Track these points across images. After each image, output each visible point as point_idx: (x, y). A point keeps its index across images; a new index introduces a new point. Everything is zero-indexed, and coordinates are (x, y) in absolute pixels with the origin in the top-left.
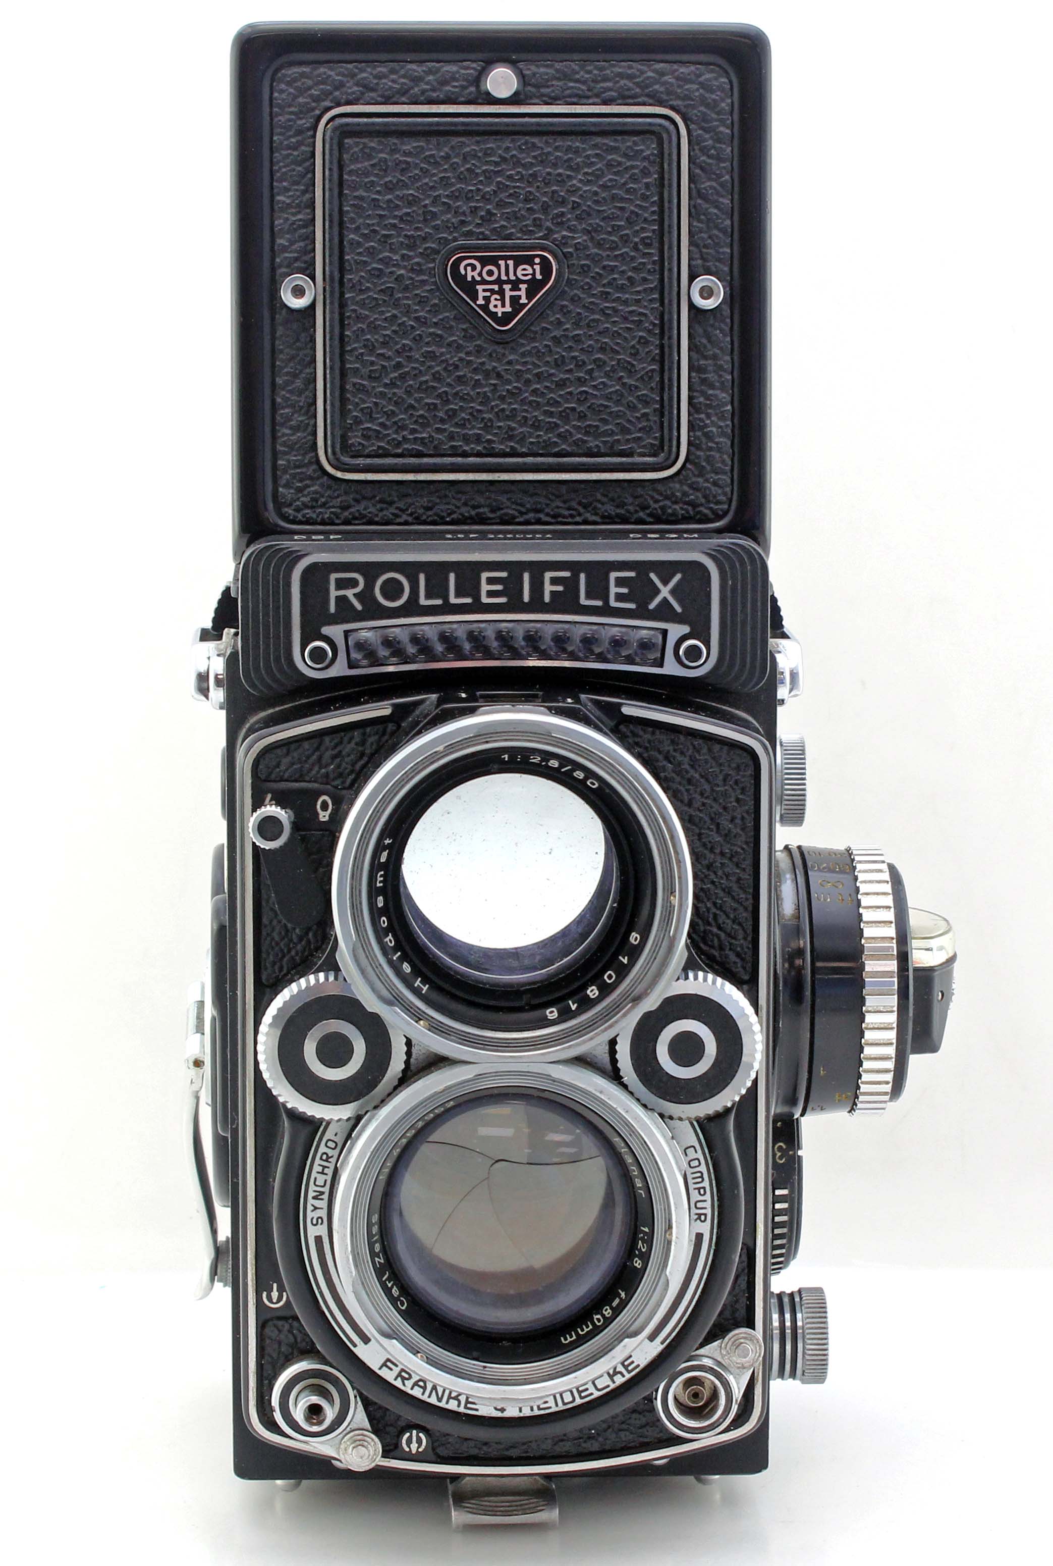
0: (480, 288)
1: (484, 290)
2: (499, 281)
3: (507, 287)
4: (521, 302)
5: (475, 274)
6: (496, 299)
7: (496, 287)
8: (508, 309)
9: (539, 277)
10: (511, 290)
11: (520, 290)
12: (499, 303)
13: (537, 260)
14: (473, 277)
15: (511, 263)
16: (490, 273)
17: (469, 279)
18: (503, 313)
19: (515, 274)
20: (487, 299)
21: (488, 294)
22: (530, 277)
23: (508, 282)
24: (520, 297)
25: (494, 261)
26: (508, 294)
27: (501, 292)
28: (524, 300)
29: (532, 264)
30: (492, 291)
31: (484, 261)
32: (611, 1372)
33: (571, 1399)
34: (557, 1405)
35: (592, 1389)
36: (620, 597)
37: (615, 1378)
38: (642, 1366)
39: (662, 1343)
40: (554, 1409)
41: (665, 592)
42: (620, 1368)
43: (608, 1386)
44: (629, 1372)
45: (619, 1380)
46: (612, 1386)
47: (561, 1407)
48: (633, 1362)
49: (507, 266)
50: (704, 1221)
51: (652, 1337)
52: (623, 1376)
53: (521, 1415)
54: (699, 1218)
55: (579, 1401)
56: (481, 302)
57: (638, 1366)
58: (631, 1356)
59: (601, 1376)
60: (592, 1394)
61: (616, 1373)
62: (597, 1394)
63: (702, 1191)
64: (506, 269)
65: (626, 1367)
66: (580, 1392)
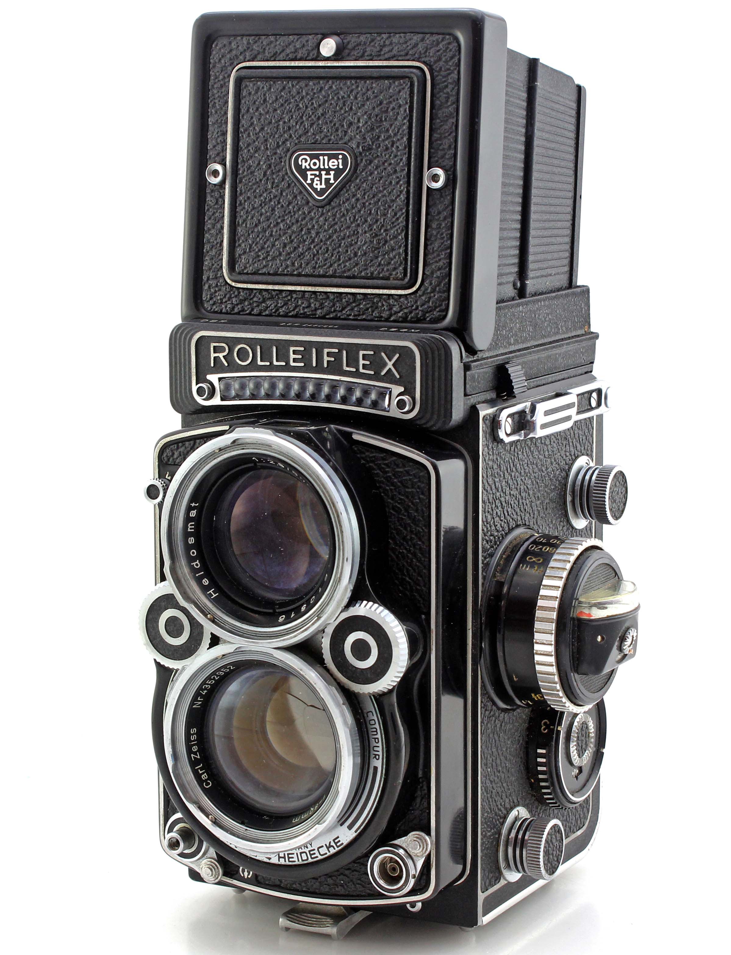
0: (309, 173)
1: (311, 175)
2: (319, 169)
3: (323, 173)
4: (331, 182)
5: (307, 164)
6: (317, 180)
7: (317, 173)
8: (323, 186)
9: (341, 167)
10: (326, 174)
11: (330, 174)
12: (319, 183)
13: (340, 157)
14: (305, 166)
15: (326, 158)
16: (315, 164)
17: (303, 167)
18: (321, 189)
19: (328, 165)
20: (312, 180)
21: (313, 177)
22: (336, 167)
23: (324, 169)
24: (330, 179)
25: (317, 157)
26: (324, 177)
27: (320, 176)
28: (332, 181)
29: (337, 159)
30: (315, 175)
31: (312, 157)
32: (328, 845)
33: (306, 858)
34: (298, 861)
35: (317, 854)
36: (364, 367)
37: (330, 849)
38: (345, 844)
39: (356, 832)
40: (297, 863)
41: (390, 365)
42: (333, 844)
43: (326, 854)
44: (338, 847)
45: (332, 851)
46: (328, 854)
47: (301, 862)
48: (339, 841)
49: (324, 160)
50: (378, 759)
51: (350, 827)
52: (335, 849)
53: (280, 863)
54: (375, 757)
55: (310, 860)
56: (309, 181)
57: (342, 844)
58: (338, 837)
59: (322, 846)
60: (317, 857)
61: (331, 846)
62: (320, 857)
63: (377, 740)
64: (324, 162)
65: (336, 843)
66: (311, 855)
